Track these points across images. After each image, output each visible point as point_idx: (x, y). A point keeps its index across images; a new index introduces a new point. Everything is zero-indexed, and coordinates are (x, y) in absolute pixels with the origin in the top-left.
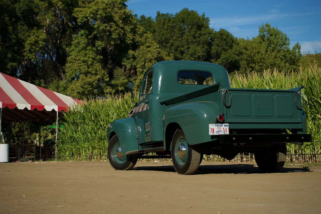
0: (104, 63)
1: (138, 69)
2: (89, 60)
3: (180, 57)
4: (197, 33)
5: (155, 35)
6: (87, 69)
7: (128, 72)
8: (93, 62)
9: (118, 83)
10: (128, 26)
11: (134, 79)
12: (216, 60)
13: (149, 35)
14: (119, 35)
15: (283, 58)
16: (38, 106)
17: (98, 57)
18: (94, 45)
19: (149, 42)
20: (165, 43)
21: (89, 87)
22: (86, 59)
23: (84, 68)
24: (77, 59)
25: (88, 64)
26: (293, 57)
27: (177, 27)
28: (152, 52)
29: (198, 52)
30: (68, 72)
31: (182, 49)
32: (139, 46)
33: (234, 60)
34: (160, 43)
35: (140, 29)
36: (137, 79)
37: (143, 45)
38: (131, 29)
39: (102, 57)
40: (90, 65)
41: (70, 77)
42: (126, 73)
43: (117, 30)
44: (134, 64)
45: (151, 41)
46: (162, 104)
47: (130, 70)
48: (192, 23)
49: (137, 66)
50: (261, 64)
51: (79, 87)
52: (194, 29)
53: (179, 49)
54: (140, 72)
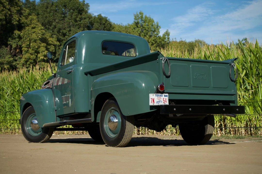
1: (23, 49)
3: (62, 38)
4: (78, 17)
5: (39, 18)
7: (14, 51)
9: (4, 61)
10: (15, 8)
11: (19, 58)
13: (34, 17)
14: (6, 16)
15: (154, 42)
19: (34, 23)
20: (48, 25)
26: (163, 42)
28: (37, 33)
31: (65, 31)
32: (24, 26)
35: (25, 11)
36: (22, 58)
37: (28, 26)
38: (17, 10)
43: (4, 11)
44: (20, 43)
45: (36, 23)
47: (15, 49)
48: (73, 8)
49: (22, 46)
52: (75, 13)
53: (61, 31)
54: (25, 51)
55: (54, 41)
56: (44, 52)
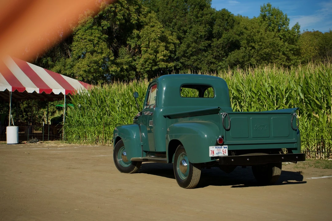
0: (109, 41)
1: (142, 48)
2: (95, 40)
3: (183, 36)
4: (199, 13)
5: (158, 15)
6: (93, 48)
7: (133, 51)
8: (99, 41)
9: (123, 62)
10: (133, 6)
11: (138, 57)
12: (218, 39)
13: (153, 15)
14: (124, 15)
15: (282, 37)
16: (46, 89)
17: (103, 36)
18: (100, 25)
19: (153, 22)
20: (168, 22)
21: (95, 65)
22: (92, 38)
23: (90, 47)
24: (83, 38)
25: (94, 43)
26: (292, 37)
27: (181, 7)
28: (156, 32)
29: (200, 32)
30: (75, 50)
31: (185, 28)
32: (143, 25)
33: (235, 40)
34: (164, 22)
35: (144, 9)
36: (141, 58)
37: (147, 25)
38: (136, 9)
39: (107, 36)
40: (96, 44)
41: (77, 56)
42: (130, 52)
43: (122, 10)
44: (139, 43)
45: (155, 21)
46: (165, 117)
47: (134, 49)
48: (194, 3)
49: (141, 45)
50: (260, 43)
51: (85, 66)
52: (196, 8)
53: (182, 28)
54: (144, 51)
55: (174, 39)
56: (163, 51)
